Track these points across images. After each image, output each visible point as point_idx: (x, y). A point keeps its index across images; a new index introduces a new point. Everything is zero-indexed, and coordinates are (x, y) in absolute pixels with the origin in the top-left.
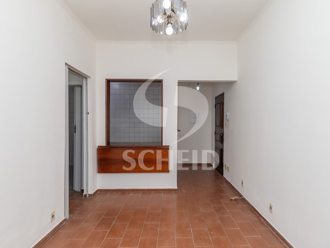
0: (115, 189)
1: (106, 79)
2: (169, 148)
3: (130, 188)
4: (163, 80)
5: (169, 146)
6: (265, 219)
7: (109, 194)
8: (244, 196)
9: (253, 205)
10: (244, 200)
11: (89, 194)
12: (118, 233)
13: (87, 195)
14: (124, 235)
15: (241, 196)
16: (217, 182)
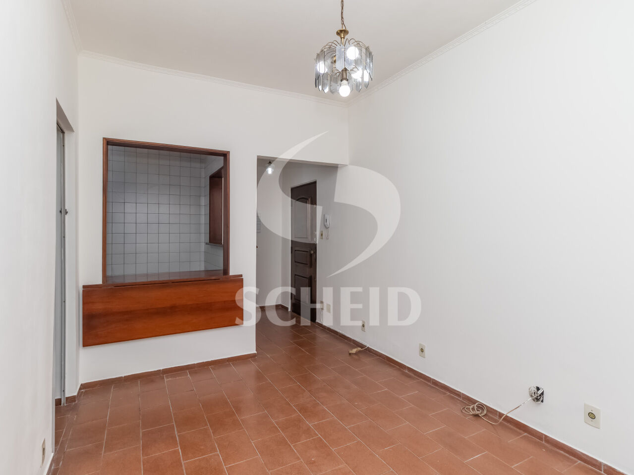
0: (125, 375)
1: (104, 138)
2: (242, 279)
3: (161, 369)
4: (229, 152)
5: (241, 276)
6: (411, 369)
7: (114, 388)
8: (368, 345)
9: (386, 355)
10: (369, 352)
11: (67, 398)
12: (202, 447)
13: (62, 400)
14: (218, 446)
15: (362, 346)
16: (310, 333)
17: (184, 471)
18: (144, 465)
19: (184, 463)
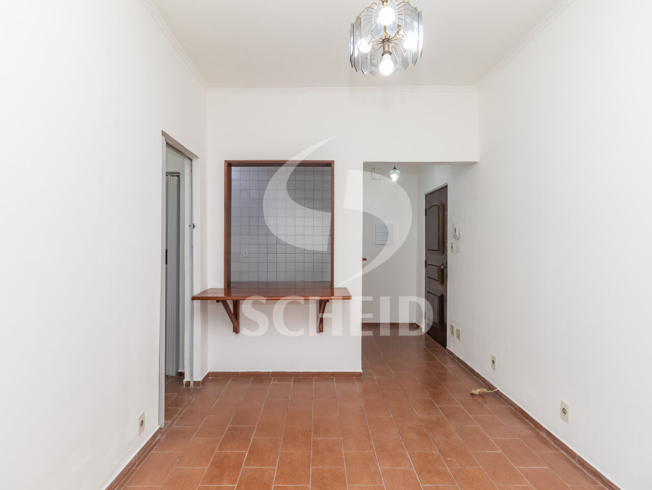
1: (225, 161)
6: (551, 434)
7: (232, 381)
8: (499, 387)
9: (519, 405)
10: (498, 396)
11: (195, 382)
12: (266, 458)
13: (191, 383)
14: (279, 461)
15: (490, 387)
16: (436, 360)
17: (239, 476)
18: (214, 458)
19: (243, 468)
